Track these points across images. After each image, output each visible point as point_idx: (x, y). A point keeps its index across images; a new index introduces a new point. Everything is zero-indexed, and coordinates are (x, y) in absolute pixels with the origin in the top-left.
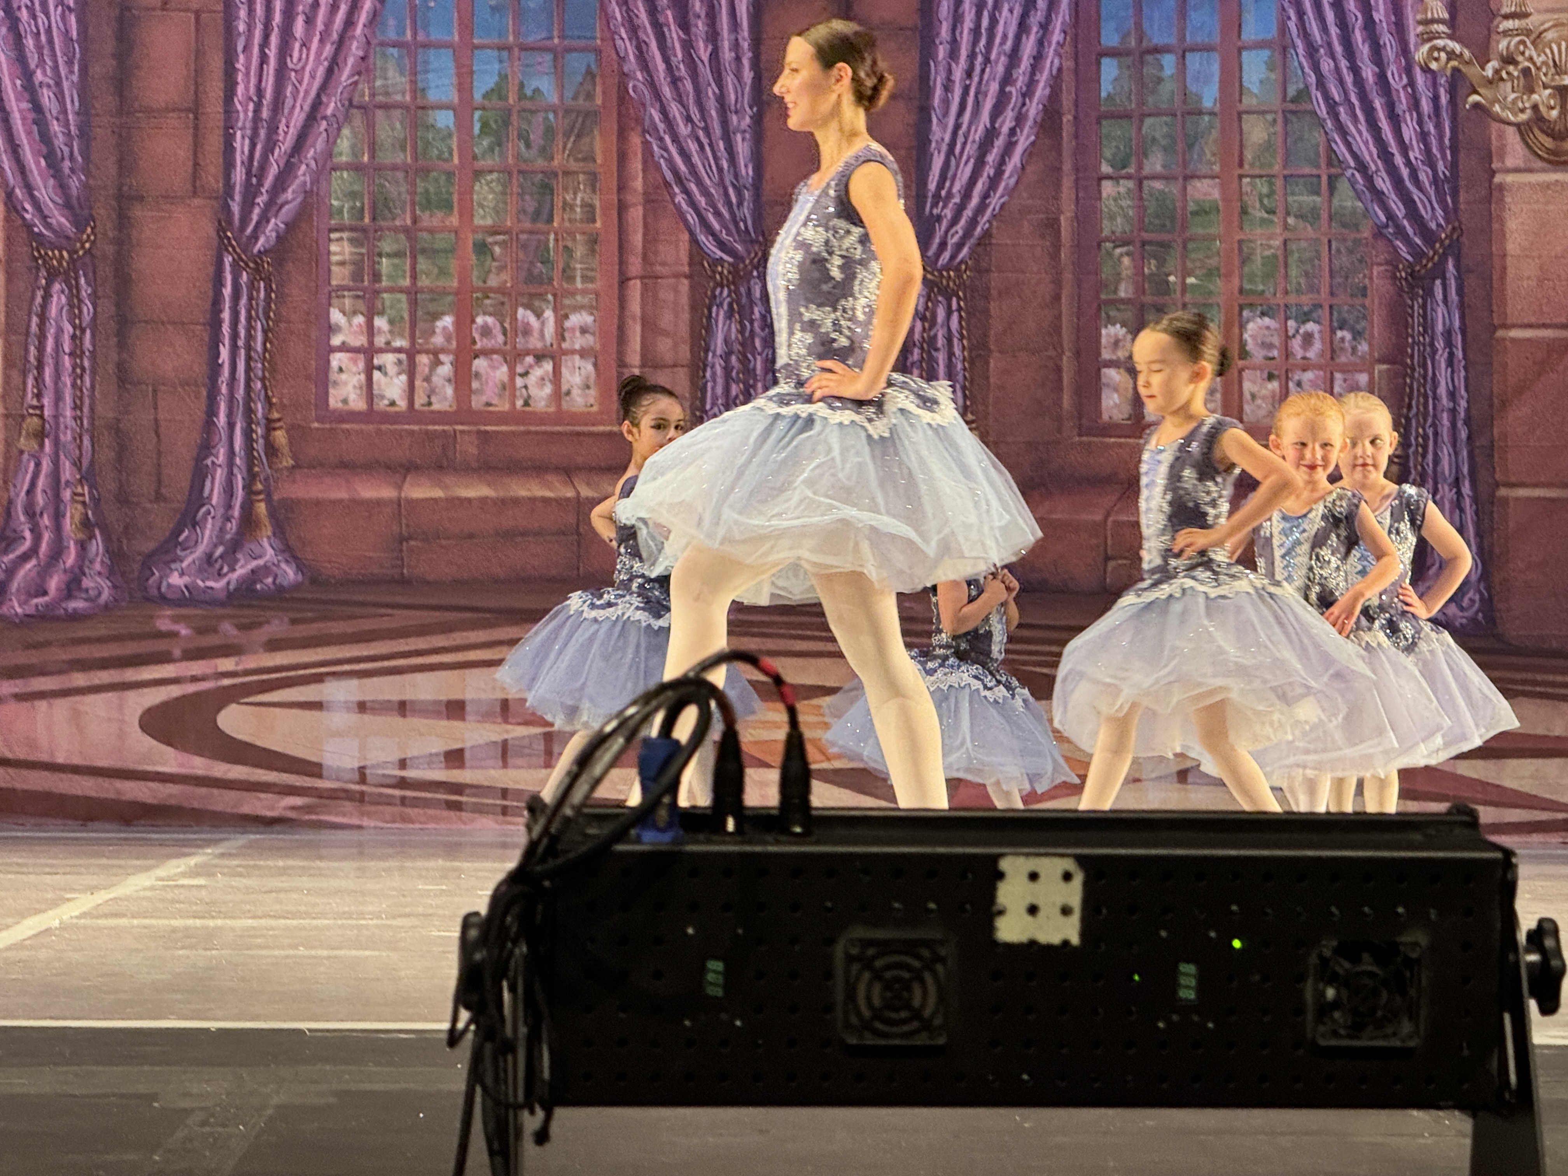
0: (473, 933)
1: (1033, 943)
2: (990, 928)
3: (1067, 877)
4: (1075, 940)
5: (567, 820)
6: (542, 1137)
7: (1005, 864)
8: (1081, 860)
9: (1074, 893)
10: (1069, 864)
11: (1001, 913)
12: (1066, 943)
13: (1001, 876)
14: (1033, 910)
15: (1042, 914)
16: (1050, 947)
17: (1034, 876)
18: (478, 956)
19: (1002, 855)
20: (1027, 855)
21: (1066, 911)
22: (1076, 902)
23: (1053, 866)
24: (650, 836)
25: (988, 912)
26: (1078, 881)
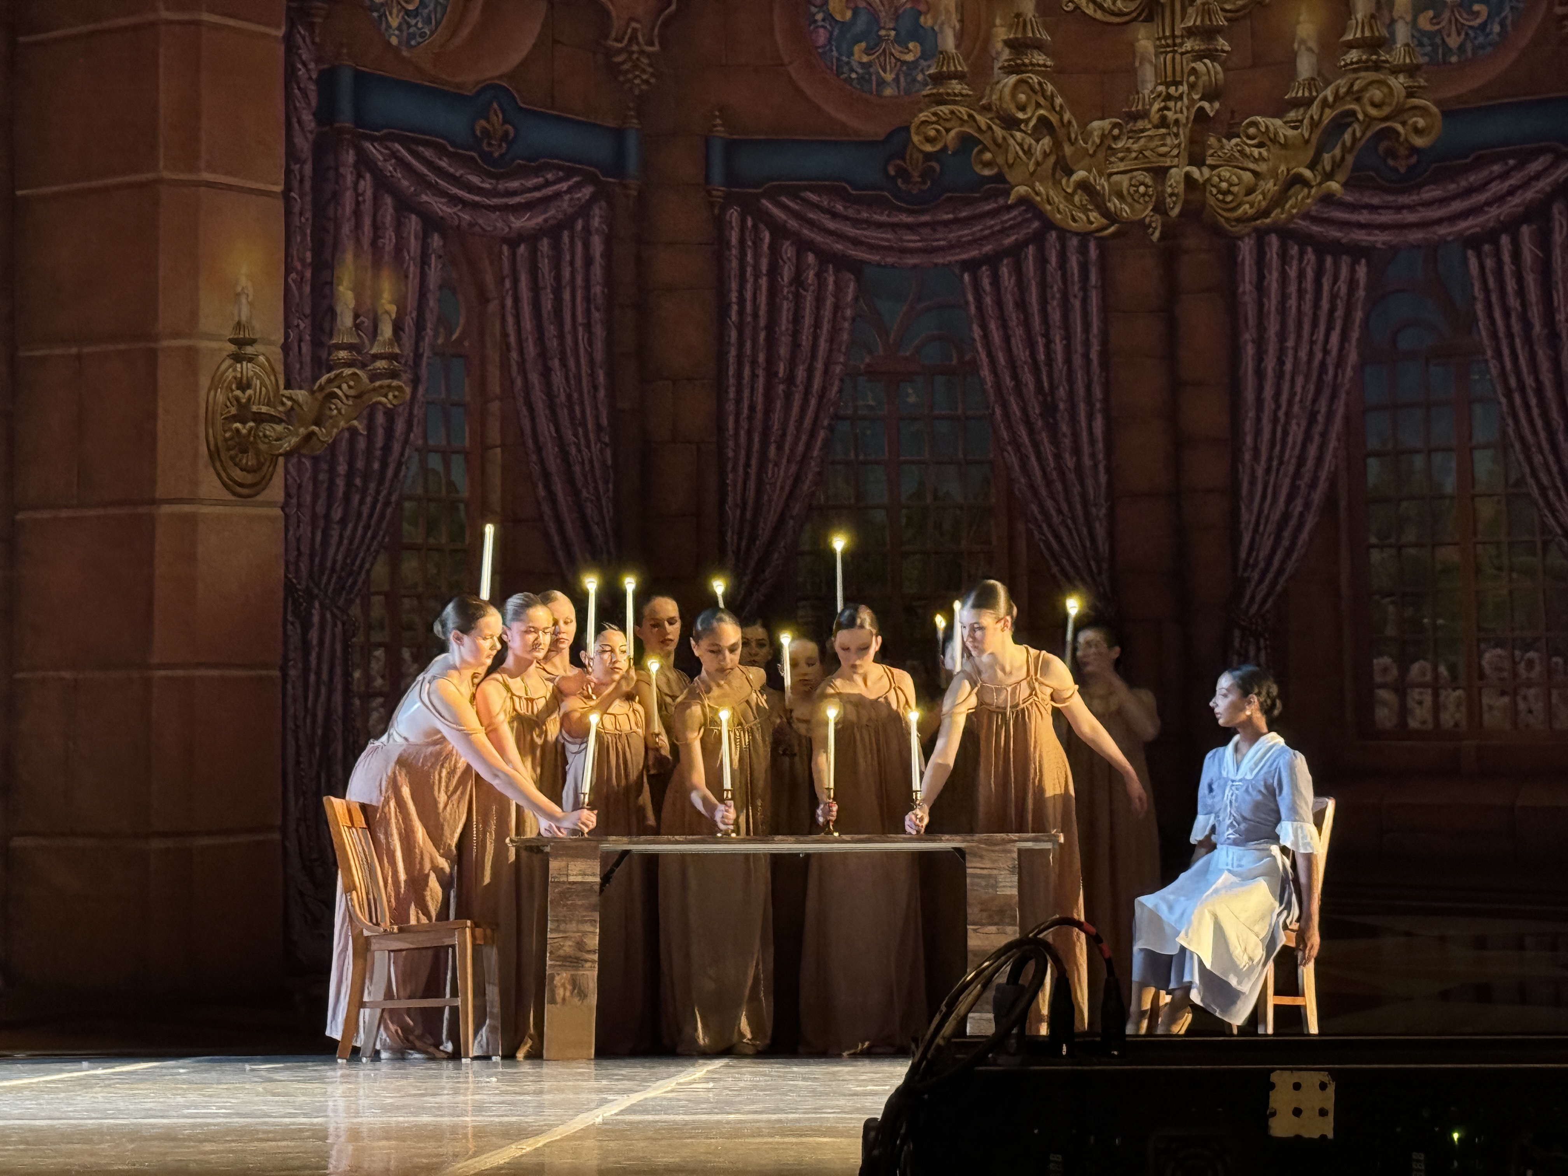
0: (872, 1134)
1: (1298, 1137)
2: (1267, 1127)
3: (1323, 1086)
4: (1331, 1135)
5: (938, 1046)
7: (1275, 1077)
8: (1333, 1073)
9: (1328, 1099)
10: (1325, 1077)
11: (1274, 1114)
12: (1323, 1137)
13: (1272, 1086)
14: (1297, 1112)
15: (1304, 1115)
16: (1311, 1140)
17: (1297, 1086)
18: (876, 1152)
19: (1273, 1070)
20: (1291, 1070)
21: (1323, 1113)
22: (1330, 1106)
23: (1311, 1078)
24: (1002, 1059)
25: (1264, 1114)
26: (1331, 1089)
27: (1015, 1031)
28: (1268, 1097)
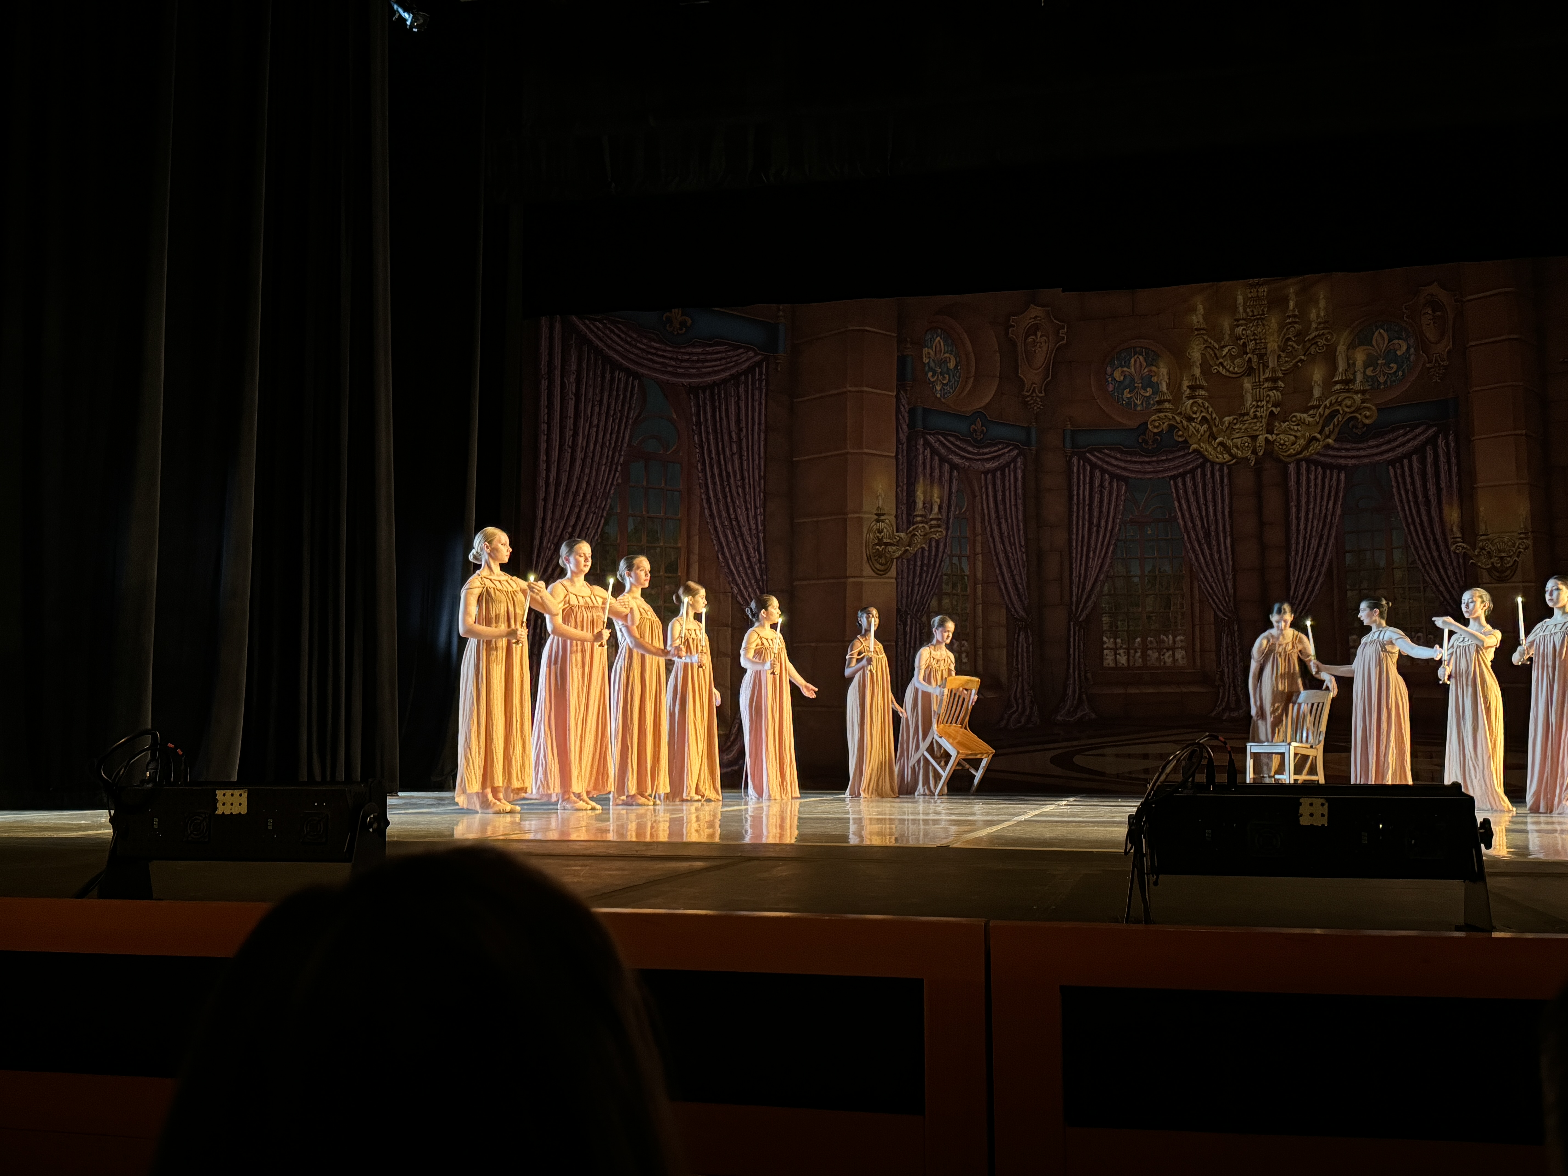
0: (1131, 820)
1: (1312, 825)
2: (1299, 821)
3: (1323, 805)
4: (1326, 825)
6: (1156, 883)
7: (1301, 800)
8: (1327, 800)
9: (1325, 810)
10: (1323, 801)
11: (1301, 815)
12: (1323, 825)
13: (1300, 804)
14: (1312, 815)
15: (1314, 816)
16: (1318, 826)
17: (1311, 804)
18: (1133, 827)
19: (1301, 797)
20: (1307, 799)
21: (1323, 815)
22: (1326, 813)
23: (1317, 801)
24: (1186, 791)
25: (1297, 816)
26: (1326, 805)
27: (1190, 780)
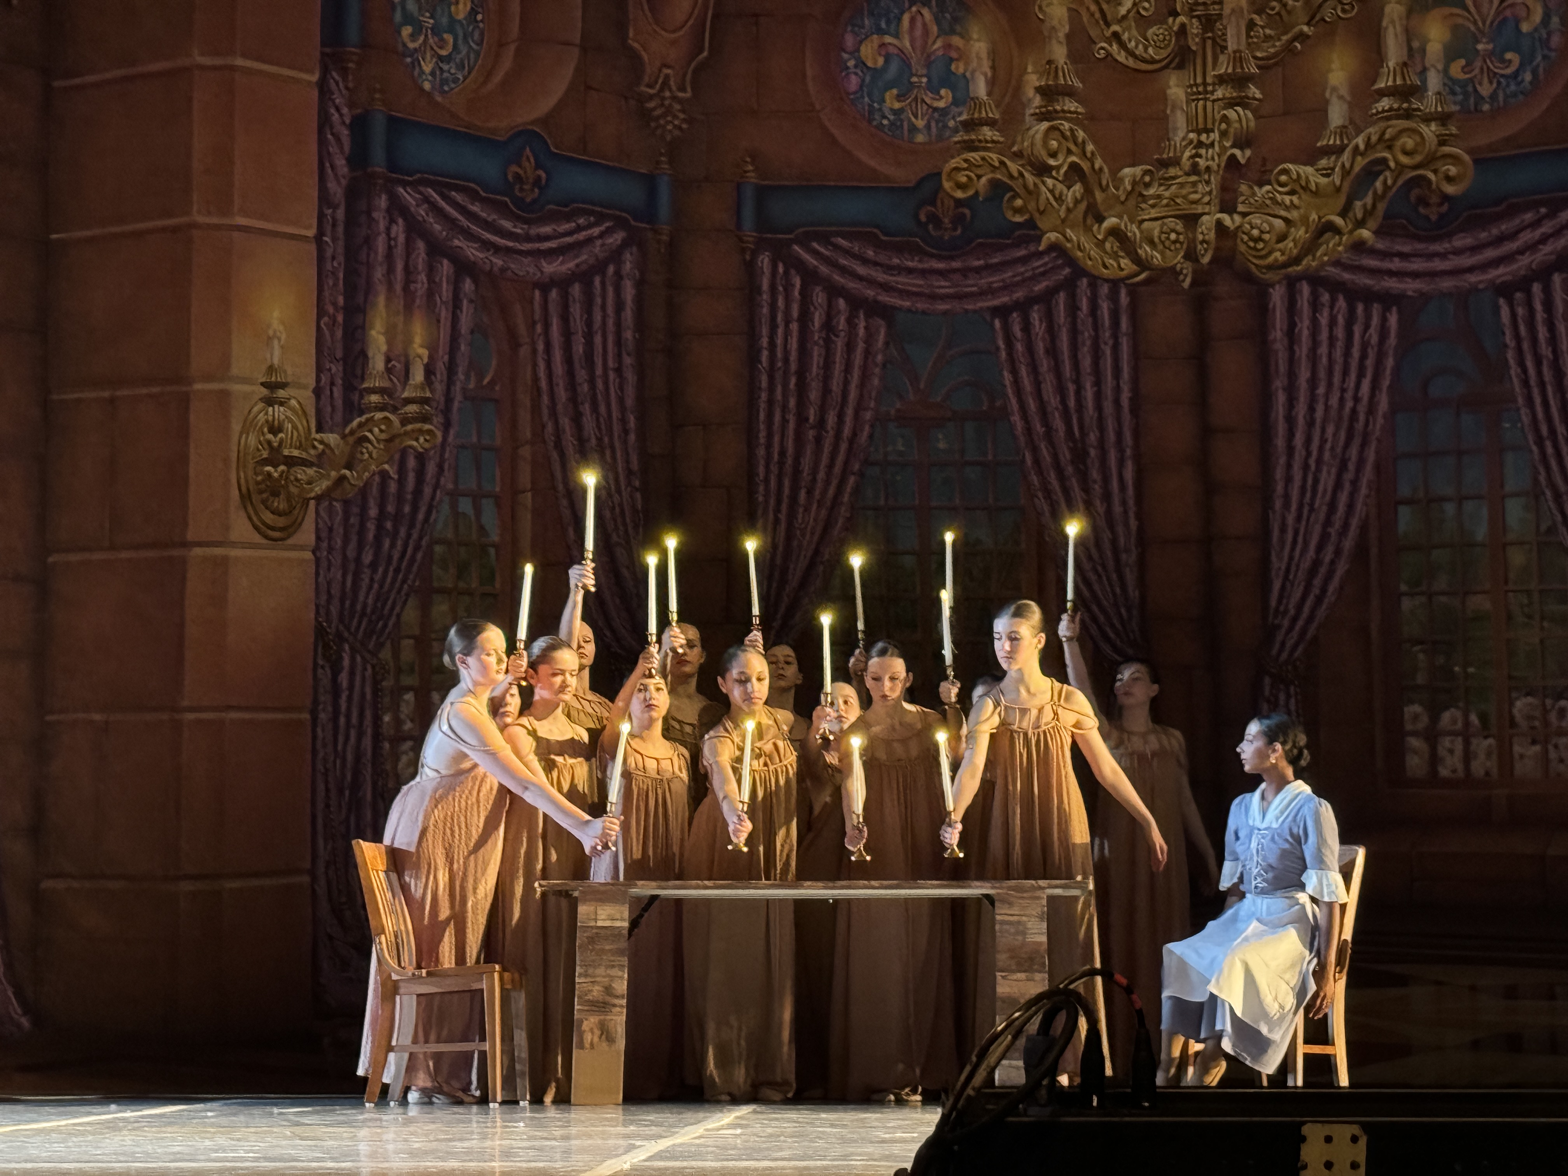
3: (1354, 1139)
5: (969, 1097)
7: (1306, 1130)
8: (1365, 1127)
9: (1360, 1152)
10: (1356, 1130)
11: (1305, 1167)
13: (1303, 1139)
14: (1329, 1165)
15: (1335, 1168)
17: (1328, 1139)
19: (1304, 1123)
20: (1323, 1122)
21: (1354, 1166)
22: (1362, 1159)
23: (1343, 1131)
24: (1034, 1111)
25: (1295, 1166)
26: (1363, 1142)
27: (1045, 1082)
28: (1299, 1149)
